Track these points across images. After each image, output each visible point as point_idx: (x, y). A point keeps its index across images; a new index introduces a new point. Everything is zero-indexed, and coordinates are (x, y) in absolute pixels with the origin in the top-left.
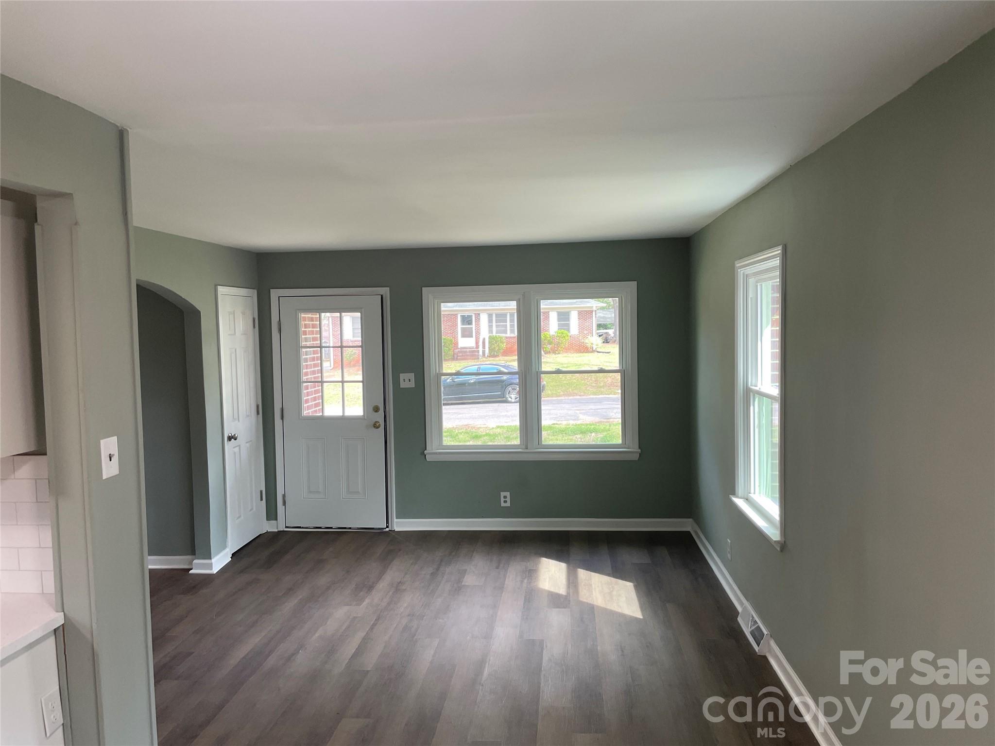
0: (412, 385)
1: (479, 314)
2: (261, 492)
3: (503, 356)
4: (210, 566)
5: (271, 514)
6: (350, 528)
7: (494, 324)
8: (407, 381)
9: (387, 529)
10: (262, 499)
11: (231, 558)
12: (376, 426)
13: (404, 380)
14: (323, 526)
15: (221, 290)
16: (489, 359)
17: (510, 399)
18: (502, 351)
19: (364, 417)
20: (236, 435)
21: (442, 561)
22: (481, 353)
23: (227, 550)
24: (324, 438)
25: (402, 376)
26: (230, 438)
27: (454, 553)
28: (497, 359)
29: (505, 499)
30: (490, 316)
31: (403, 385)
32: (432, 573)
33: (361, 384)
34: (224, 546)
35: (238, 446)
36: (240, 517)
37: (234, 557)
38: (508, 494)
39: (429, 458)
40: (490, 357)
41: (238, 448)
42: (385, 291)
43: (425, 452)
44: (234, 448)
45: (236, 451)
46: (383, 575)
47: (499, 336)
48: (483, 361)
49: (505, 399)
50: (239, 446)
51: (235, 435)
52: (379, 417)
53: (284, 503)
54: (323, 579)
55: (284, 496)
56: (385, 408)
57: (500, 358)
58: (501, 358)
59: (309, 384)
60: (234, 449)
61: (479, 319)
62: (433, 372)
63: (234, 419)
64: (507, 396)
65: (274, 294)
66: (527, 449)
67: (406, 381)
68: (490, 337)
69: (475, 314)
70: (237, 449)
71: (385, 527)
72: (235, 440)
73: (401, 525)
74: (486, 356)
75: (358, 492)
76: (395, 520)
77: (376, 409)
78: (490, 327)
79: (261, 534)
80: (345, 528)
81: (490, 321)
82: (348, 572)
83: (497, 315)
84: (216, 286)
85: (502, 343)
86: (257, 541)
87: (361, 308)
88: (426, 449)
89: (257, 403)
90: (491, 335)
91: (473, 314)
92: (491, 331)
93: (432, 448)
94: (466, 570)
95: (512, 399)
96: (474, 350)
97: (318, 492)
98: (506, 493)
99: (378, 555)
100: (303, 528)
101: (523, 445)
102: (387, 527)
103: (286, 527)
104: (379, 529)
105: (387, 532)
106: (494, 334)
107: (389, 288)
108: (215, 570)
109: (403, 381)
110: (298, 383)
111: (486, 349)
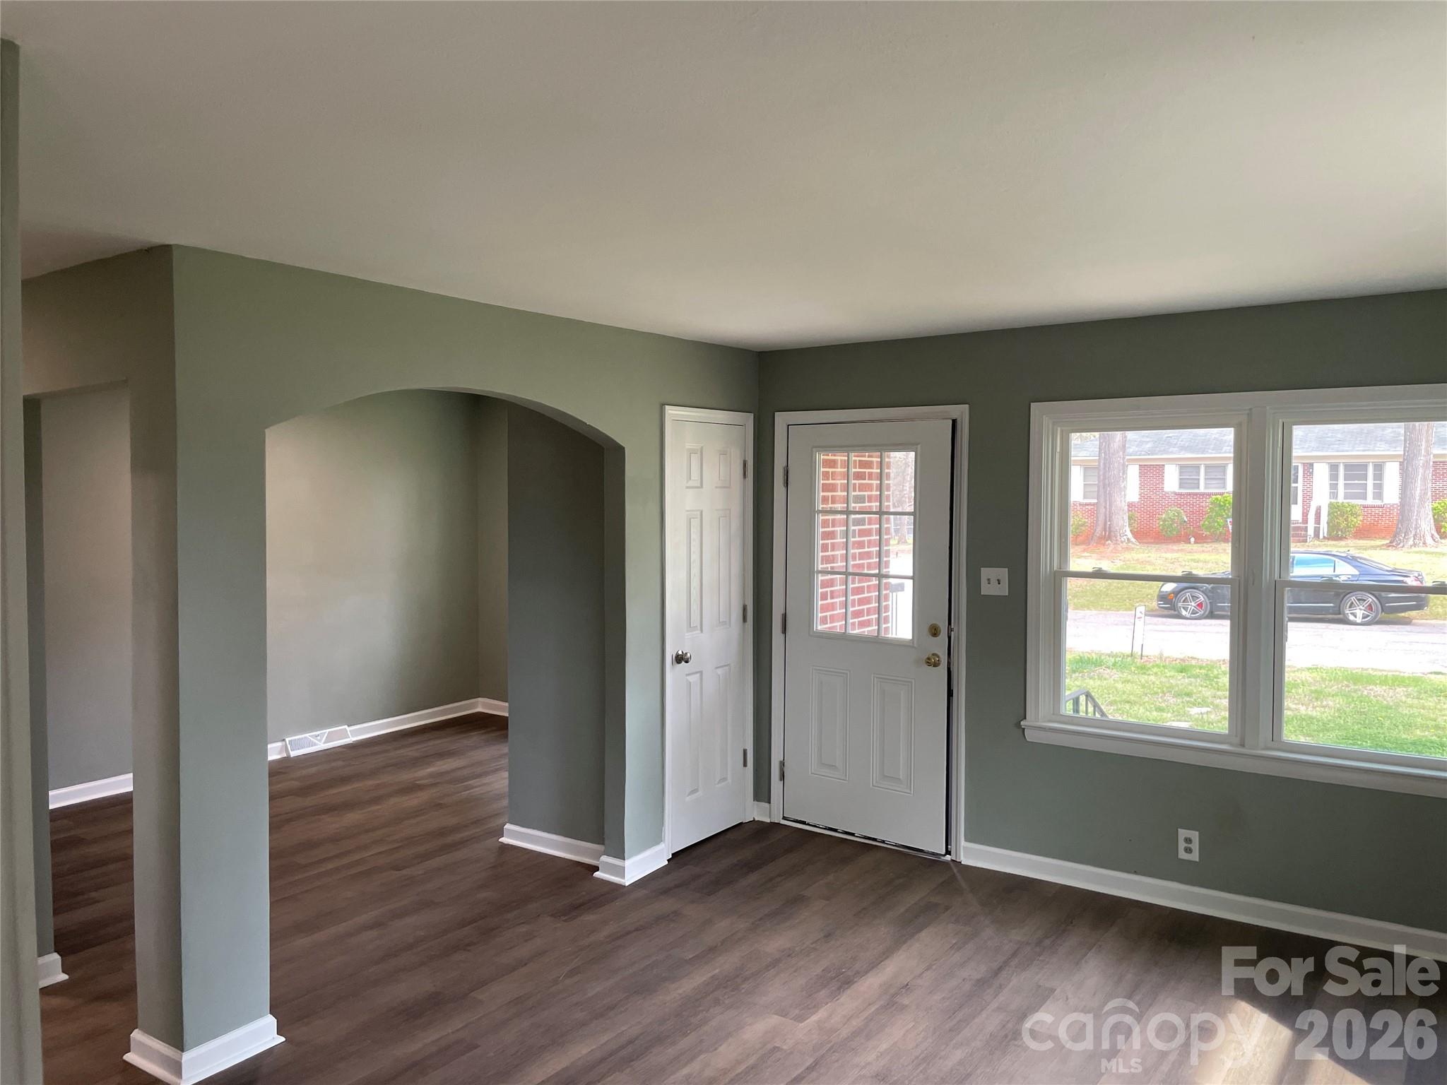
0: (1003, 590)
1: (1312, 465)
2: (745, 752)
3: (1356, 539)
4: (621, 872)
5: (762, 792)
6: (883, 842)
7: (1341, 482)
8: (995, 581)
9: (948, 857)
10: (745, 765)
11: (668, 860)
12: (932, 662)
13: (989, 580)
14: (841, 828)
15: (671, 411)
16: (1327, 542)
17: (1351, 618)
18: (1353, 530)
19: (913, 643)
20: (689, 655)
21: (1014, 955)
22: (1311, 532)
23: (662, 846)
24: (847, 674)
25: (986, 573)
26: (680, 659)
27: (1047, 942)
28: (1343, 543)
29: (1190, 845)
30: (1334, 468)
31: (986, 590)
32: (978, 981)
33: (912, 581)
34: (657, 839)
35: (696, 673)
36: (694, 791)
37: (671, 862)
38: (1195, 835)
39: (1030, 736)
40: (1328, 539)
41: (698, 675)
42: (961, 411)
43: (1022, 723)
44: (687, 675)
45: (691, 681)
46: (886, 959)
47: (1348, 503)
48: (1315, 546)
49: (1341, 616)
50: (701, 672)
51: (686, 653)
52: (938, 646)
53: (782, 777)
54: (776, 943)
55: (782, 764)
56: (950, 630)
57: (1349, 541)
58: (1351, 542)
59: (838, 576)
60: (688, 677)
61: (1312, 473)
62: (1045, 569)
63: (690, 627)
64: (1347, 612)
65: (781, 419)
66: (1243, 745)
67: (991, 582)
68: (1331, 506)
69: (1304, 464)
70: (694, 679)
71: (943, 852)
72: (687, 662)
73: (972, 855)
74: (1321, 537)
75: (899, 779)
76: (963, 843)
77: (934, 631)
78: (1334, 487)
79: (741, 823)
80: (875, 840)
81: (1334, 476)
82: (828, 936)
83: (1347, 467)
84: (663, 405)
85: (1355, 515)
86: (729, 836)
87: (917, 444)
88: (1025, 718)
89: (744, 601)
90: (1333, 501)
91: (1300, 465)
92: (1334, 495)
93: (1038, 718)
94: (1053, 990)
95: (1356, 617)
96: (1299, 527)
97: (832, 767)
98: (1194, 832)
99: (902, 910)
100: (808, 824)
101: (1236, 736)
102: (948, 852)
103: (784, 818)
104: (933, 854)
105: (946, 863)
106: (1341, 499)
107: (967, 406)
108: (628, 880)
109: (987, 582)
110: (811, 573)
111: (1321, 526)
